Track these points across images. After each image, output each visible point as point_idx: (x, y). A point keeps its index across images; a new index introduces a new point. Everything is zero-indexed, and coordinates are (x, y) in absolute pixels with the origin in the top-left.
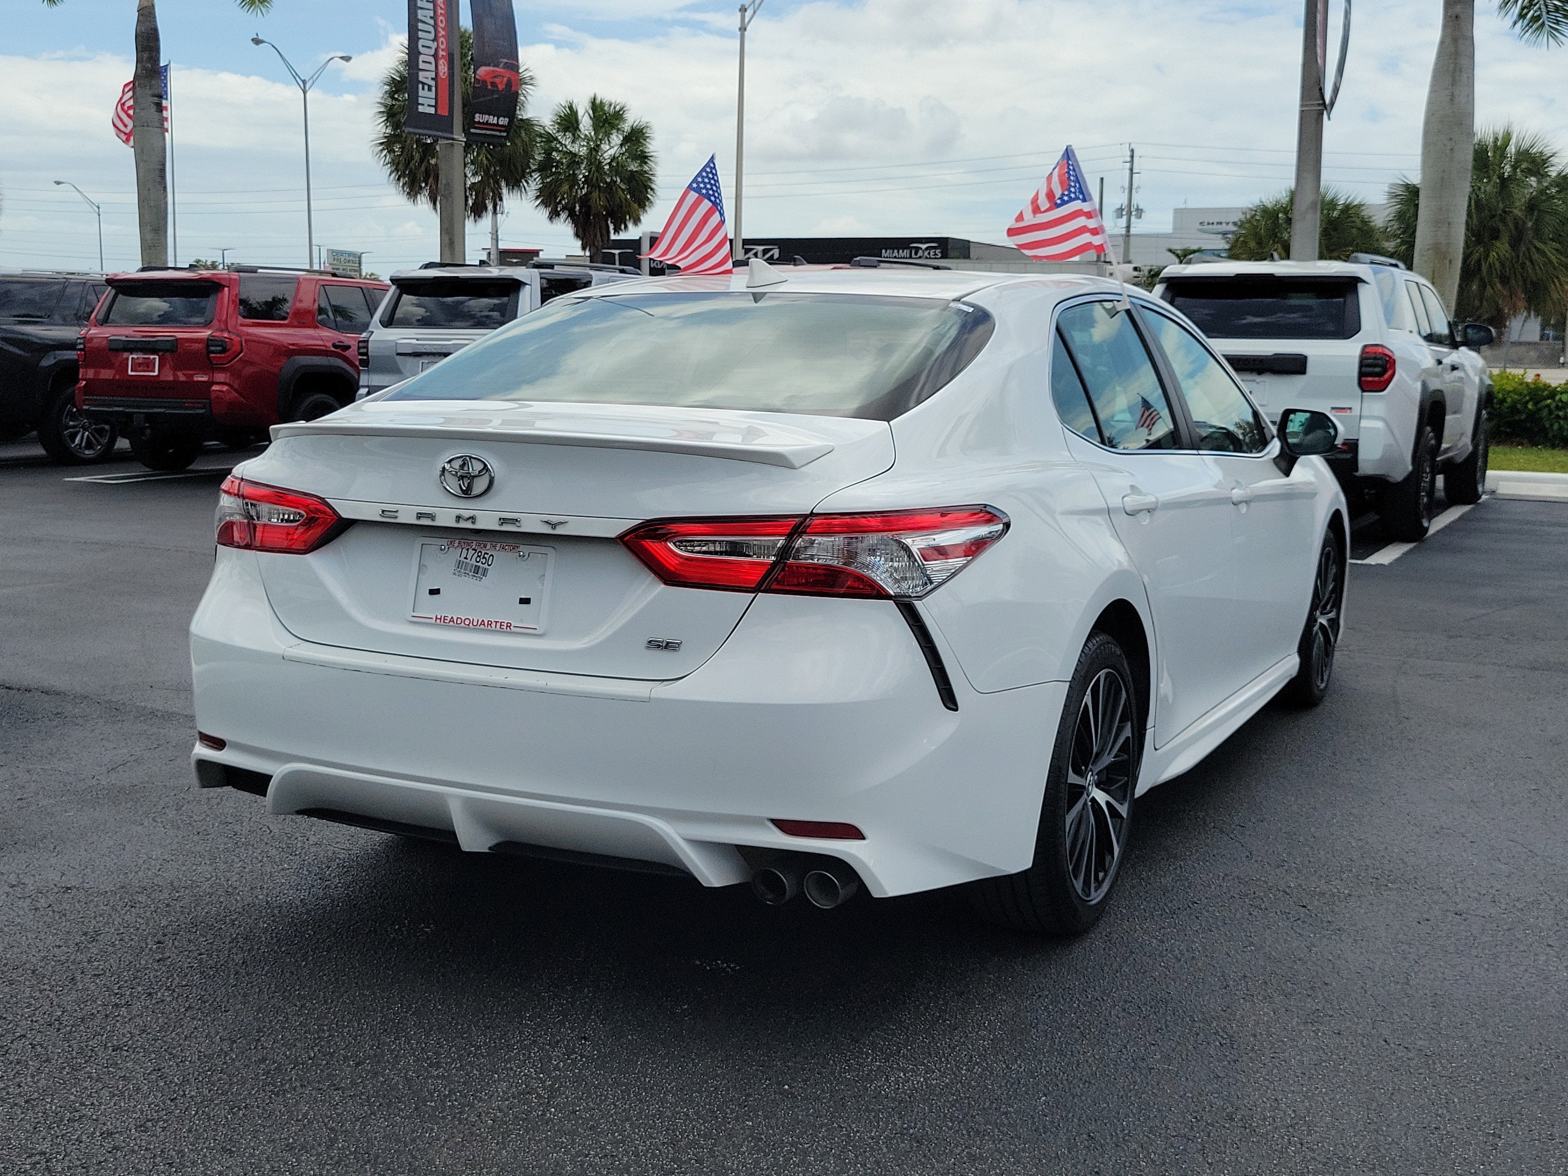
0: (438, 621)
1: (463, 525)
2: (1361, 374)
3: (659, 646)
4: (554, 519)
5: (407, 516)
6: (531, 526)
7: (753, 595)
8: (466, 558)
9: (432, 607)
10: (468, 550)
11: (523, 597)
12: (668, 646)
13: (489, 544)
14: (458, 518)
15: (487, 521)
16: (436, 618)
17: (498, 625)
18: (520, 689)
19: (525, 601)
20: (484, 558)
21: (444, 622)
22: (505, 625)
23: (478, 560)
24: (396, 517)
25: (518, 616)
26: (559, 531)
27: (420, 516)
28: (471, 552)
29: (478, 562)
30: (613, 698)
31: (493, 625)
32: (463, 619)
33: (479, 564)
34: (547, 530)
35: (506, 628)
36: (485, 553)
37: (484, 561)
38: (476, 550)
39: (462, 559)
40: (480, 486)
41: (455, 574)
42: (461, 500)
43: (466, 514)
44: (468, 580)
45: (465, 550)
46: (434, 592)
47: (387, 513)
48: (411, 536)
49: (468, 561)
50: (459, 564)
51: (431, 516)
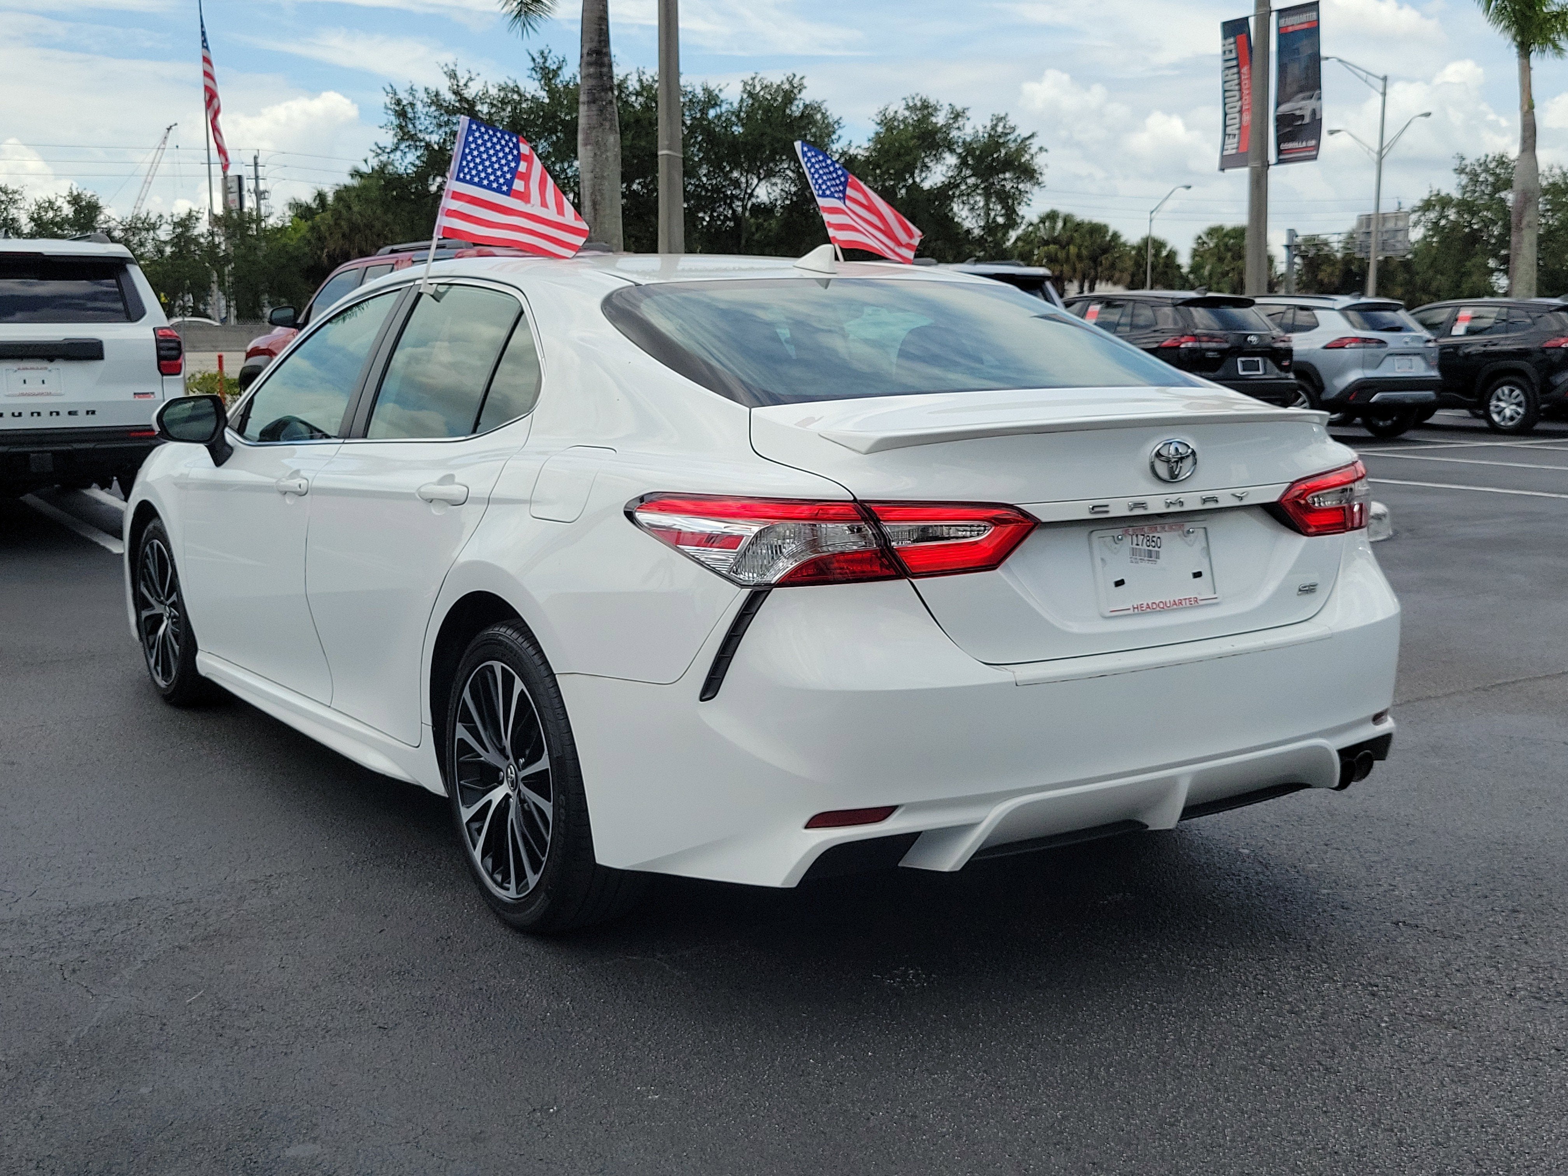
0: (1136, 610)
1: (1173, 509)
2: (160, 358)
3: (1304, 591)
5: (1119, 509)
6: (1226, 501)
8: (1138, 545)
9: (1125, 598)
10: (1138, 536)
11: (1195, 571)
12: (1308, 590)
13: (1158, 527)
14: (1168, 505)
15: (1192, 503)
16: (1133, 608)
17: (1187, 601)
19: (1197, 575)
20: (1153, 541)
21: (1141, 610)
22: (1192, 600)
24: (1107, 512)
26: (1243, 502)
27: (1133, 506)
28: (1140, 538)
29: (1149, 546)
31: (1183, 602)
32: (1157, 603)
33: (1151, 548)
34: (1237, 503)
35: (1194, 603)
37: (1153, 544)
38: (1144, 536)
41: (1132, 562)
42: (1168, 485)
43: (1173, 498)
44: (1146, 565)
45: (1134, 537)
46: (1119, 583)
47: (1096, 509)
48: (1084, 531)
49: (1140, 547)
50: (1134, 552)
51: (1142, 505)
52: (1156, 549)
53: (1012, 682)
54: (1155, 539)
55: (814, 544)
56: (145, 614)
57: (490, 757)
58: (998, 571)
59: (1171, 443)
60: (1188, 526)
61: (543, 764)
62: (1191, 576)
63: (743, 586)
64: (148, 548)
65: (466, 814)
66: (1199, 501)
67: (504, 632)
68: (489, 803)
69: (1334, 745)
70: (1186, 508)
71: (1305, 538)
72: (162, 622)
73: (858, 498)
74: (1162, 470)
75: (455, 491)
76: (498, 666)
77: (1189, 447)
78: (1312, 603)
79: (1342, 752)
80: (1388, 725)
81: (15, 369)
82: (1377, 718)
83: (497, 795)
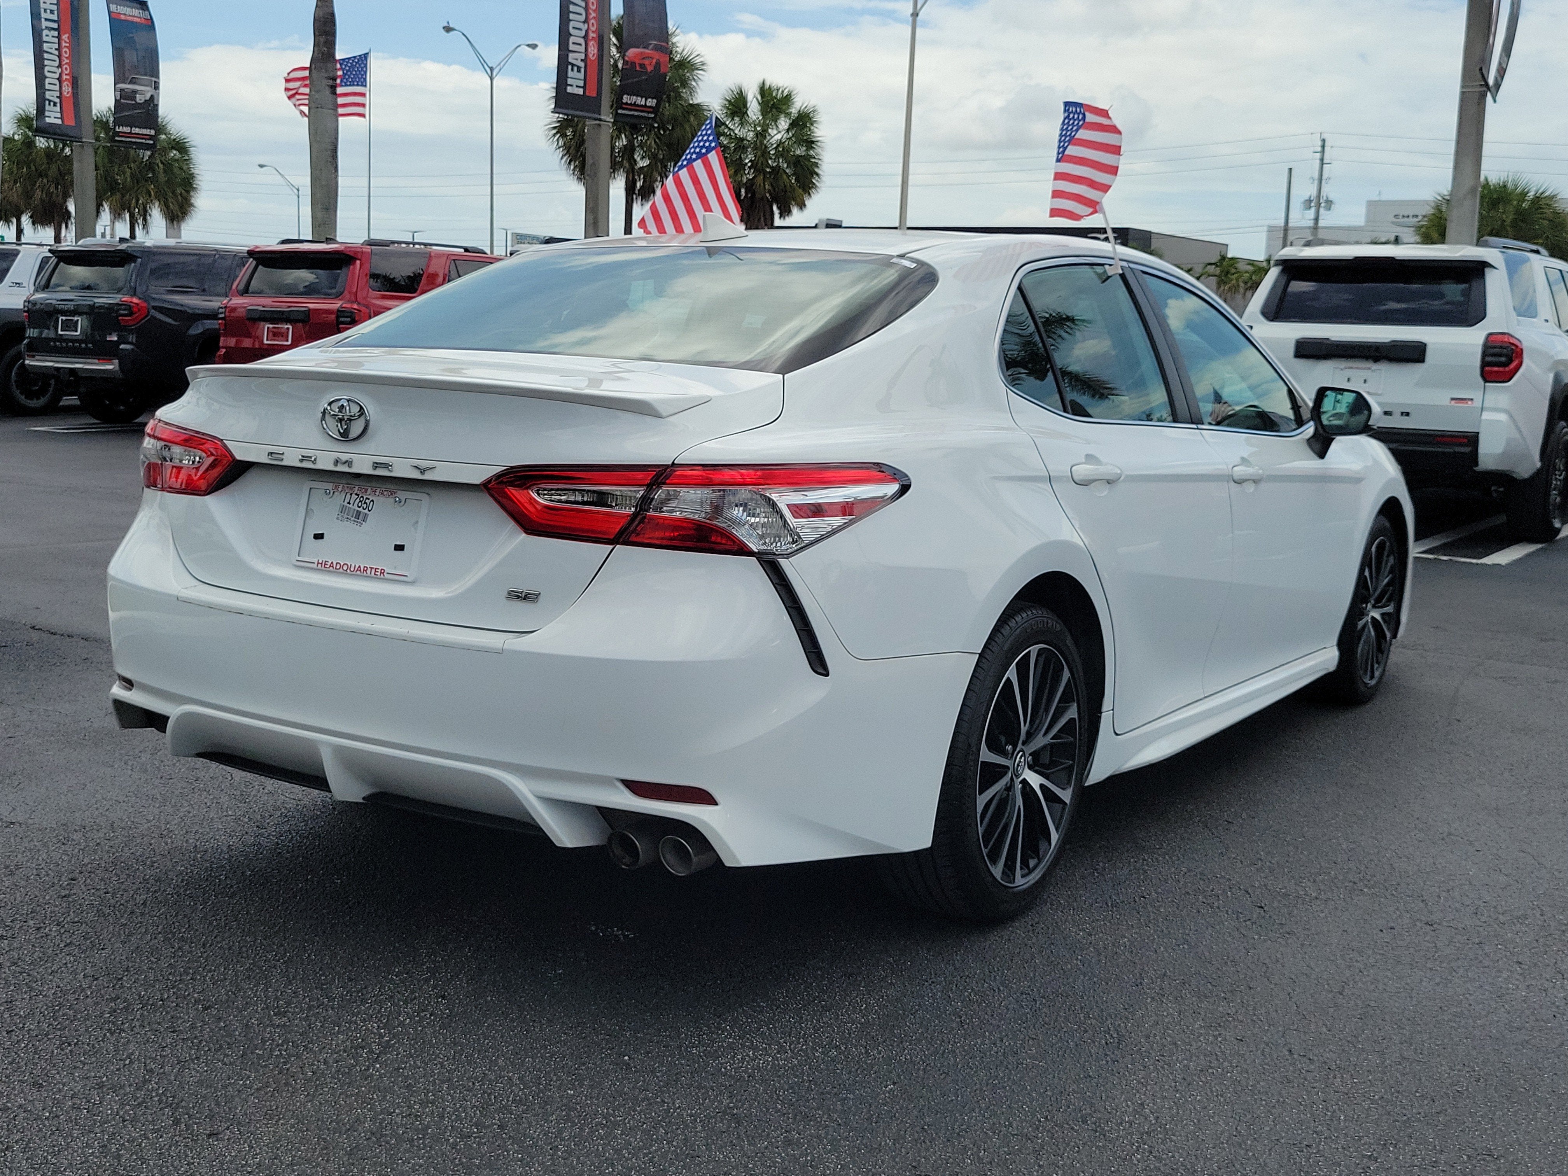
0: (320, 565)
1: (341, 468)
2: (1484, 364)
3: (518, 597)
4: (424, 464)
5: (291, 459)
7: (611, 547)
8: (349, 503)
9: (317, 552)
10: (351, 494)
11: (398, 543)
12: (526, 597)
13: (369, 489)
14: (336, 462)
15: (362, 466)
16: (318, 563)
17: (373, 571)
18: (384, 636)
19: (399, 548)
20: (365, 503)
21: (325, 567)
22: (379, 571)
23: (360, 505)
24: (282, 460)
25: (391, 562)
26: (428, 476)
27: (302, 458)
28: (354, 496)
29: (360, 507)
30: (467, 648)
31: (369, 571)
32: (342, 564)
33: (361, 509)
34: (416, 475)
35: (379, 575)
36: (367, 499)
37: (365, 506)
38: (358, 495)
39: (346, 503)
40: (356, 428)
41: (338, 519)
42: (340, 443)
43: (344, 457)
44: (350, 525)
45: (348, 495)
46: (318, 537)
47: (272, 455)
48: (299, 479)
49: (351, 506)
50: (343, 509)
51: (313, 459)
52: (366, 511)
54: (367, 501)
58: (207, 498)
59: (343, 400)
62: (393, 547)
66: (370, 465)
74: (333, 426)
77: (361, 407)
78: (530, 614)
81: (1342, 367)
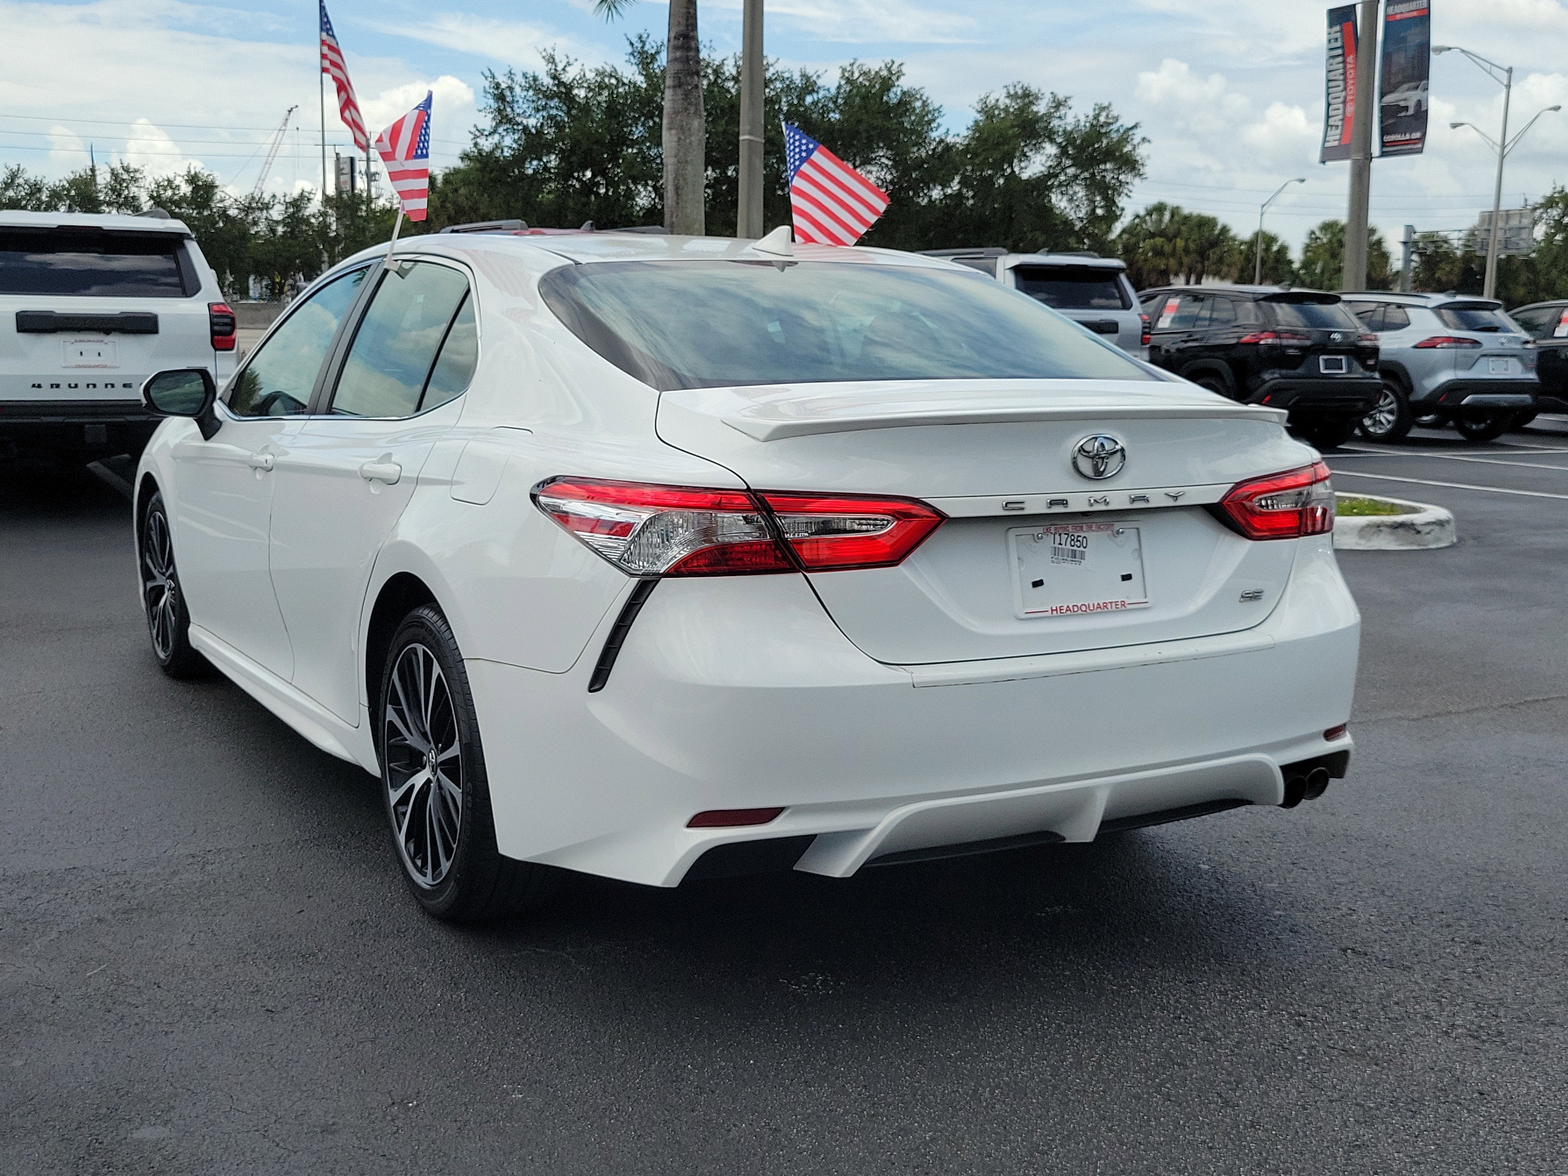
0: (1055, 612)
1: (1097, 508)
3: (1249, 598)
4: (1173, 491)
5: (1036, 506)
6: (1158, 500)
7: (1296, 540)
8: (1060, 544)
9: (1042, 600)
10: (1060, 535)
11: (1124, 574)
12: (1254, 596)
13: (1084, 526)
15: (1118, 501)
16: (1052, 610)
17: (1114, 604)
19: (1127, 577)
20: (1078, 541)
21: (1059, 613)
22: (1119, 604)
23: (1072, 543)
24: (1023, 509)
25: (1130, 592)
26: (1178, 503)
27: (1052, 503)
28: (1064, 537)
29: (1073, 546)
31: (1109, 606)
32: (1079, 605)
33: (1075, 548)
34: (1171, 503)
35: (1121, 607)
36: (1077, 536)
37: (1078, 544)
38: (1068, 534)
39: (1057, 545)
40: (1112, 465)
41: (1053, 562)
42: (1092, 482)
44: (1070, 567)
45: (1057, 536)
46: (1037, 584)
47: (1010, 506)
48: (1000, 529)
49: (1063, 546)
50: (1056, 551)
51: (1064, 502)
52: (1082, 549)
53: (908, 684)
54: (1080, 539)
55: (707, 533)
56: (150, 585)
57: (413, 740)
58: (900, 567)
59: (1096, 438)
60: (1117, 526)
61: (455, 750)
62: (1120, 579)
63: (632, 575)
64: (152, 521)
65: (394, 796)
66: (1128, 499)
67: (427, 614)
68: (413, 786)
69: (1275, 761)
70: (1111, 507)
71: (1250, 542)
72: (163, 593)
73: (752, 487)
74: (1086, 466)
75: (389, 470)
76: (420, 648)
77: (1117, 443)
78: (1256, 611)
79: (1286, 769)
80: (1344, 742)
81: (73, 340)
82: (1331, 734)
83: (419, 779)
